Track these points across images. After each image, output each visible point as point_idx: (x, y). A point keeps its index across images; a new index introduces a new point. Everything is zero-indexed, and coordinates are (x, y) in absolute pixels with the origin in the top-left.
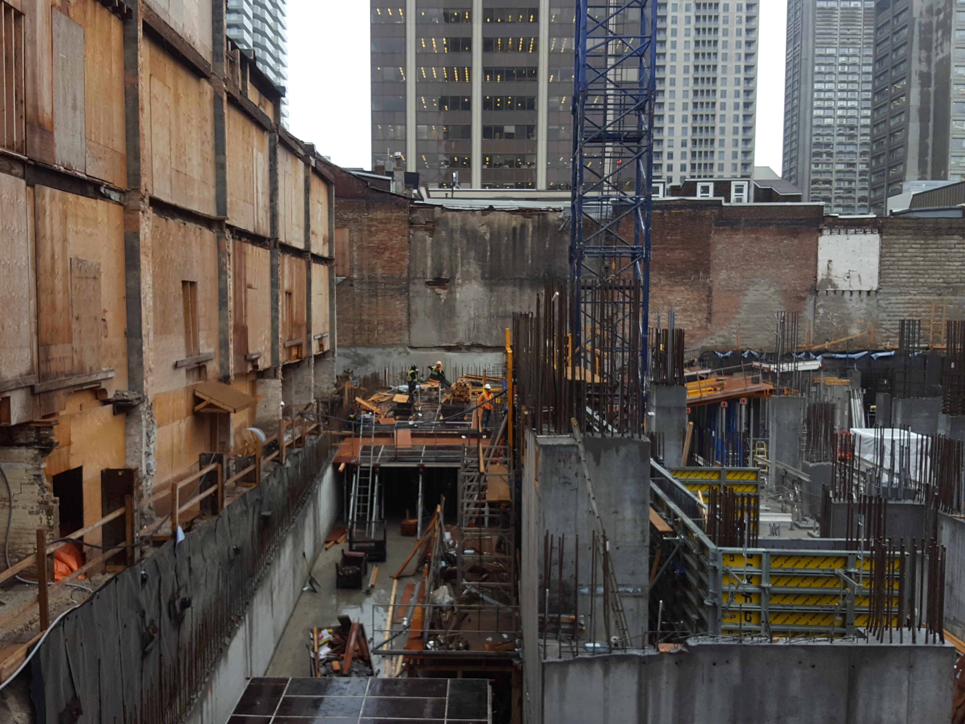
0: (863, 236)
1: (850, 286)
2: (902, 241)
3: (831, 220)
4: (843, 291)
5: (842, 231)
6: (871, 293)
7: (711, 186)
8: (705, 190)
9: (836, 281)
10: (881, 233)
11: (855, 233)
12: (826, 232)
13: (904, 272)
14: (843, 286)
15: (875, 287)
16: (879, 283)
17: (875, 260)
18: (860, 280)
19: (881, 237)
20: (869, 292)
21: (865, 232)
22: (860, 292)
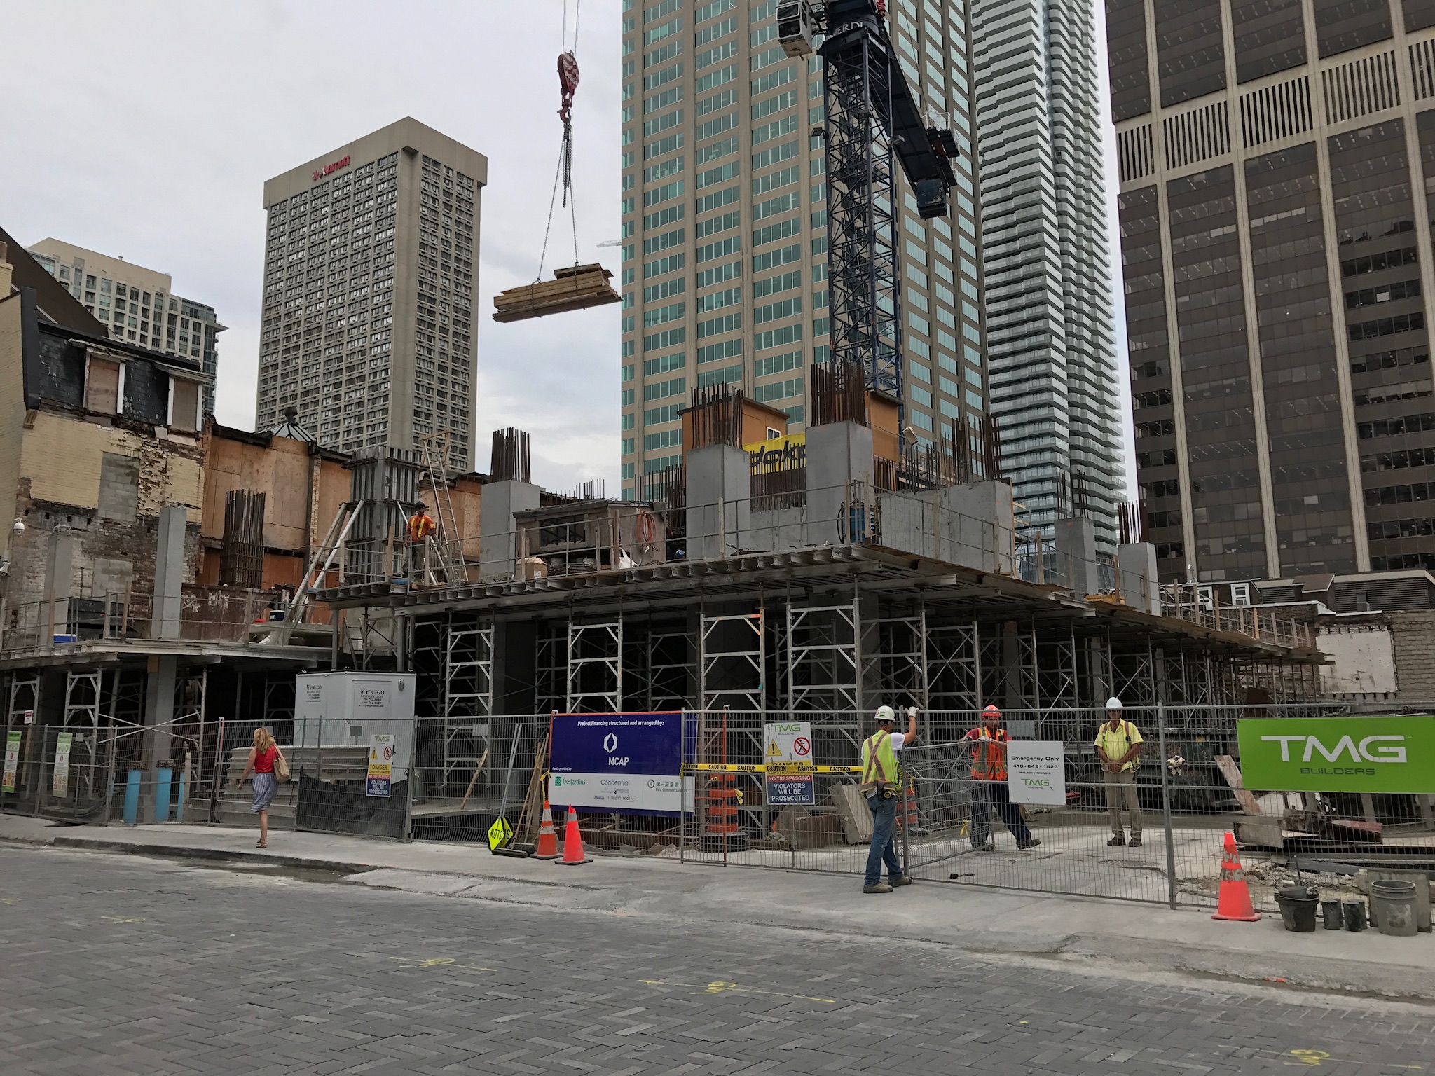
0: (1369, 634)
1: (1361, 688)
2: (1418, 638)
3: (1328, 619)
4: (1354, 694)
5: (1342, 630)
6: (1389, 696)
7: (1210, 590)
8: (1205, 593)
9: (1343, 684)
10: (1390, 628)
11: (1359, 631)
12: (1324, 631)
13: (1427, 671)
14: (1353, 688)
15: (1392, 688)
16: (1397, 684)
17: (1389, 659)
18: (1373, 681)
19: (1392, 633)
20: (1386, 695)
21: (1371, 630)
22: (1375, 694)
